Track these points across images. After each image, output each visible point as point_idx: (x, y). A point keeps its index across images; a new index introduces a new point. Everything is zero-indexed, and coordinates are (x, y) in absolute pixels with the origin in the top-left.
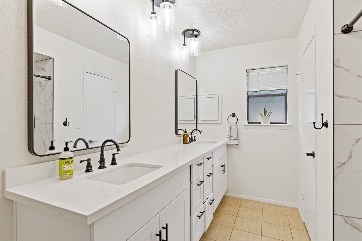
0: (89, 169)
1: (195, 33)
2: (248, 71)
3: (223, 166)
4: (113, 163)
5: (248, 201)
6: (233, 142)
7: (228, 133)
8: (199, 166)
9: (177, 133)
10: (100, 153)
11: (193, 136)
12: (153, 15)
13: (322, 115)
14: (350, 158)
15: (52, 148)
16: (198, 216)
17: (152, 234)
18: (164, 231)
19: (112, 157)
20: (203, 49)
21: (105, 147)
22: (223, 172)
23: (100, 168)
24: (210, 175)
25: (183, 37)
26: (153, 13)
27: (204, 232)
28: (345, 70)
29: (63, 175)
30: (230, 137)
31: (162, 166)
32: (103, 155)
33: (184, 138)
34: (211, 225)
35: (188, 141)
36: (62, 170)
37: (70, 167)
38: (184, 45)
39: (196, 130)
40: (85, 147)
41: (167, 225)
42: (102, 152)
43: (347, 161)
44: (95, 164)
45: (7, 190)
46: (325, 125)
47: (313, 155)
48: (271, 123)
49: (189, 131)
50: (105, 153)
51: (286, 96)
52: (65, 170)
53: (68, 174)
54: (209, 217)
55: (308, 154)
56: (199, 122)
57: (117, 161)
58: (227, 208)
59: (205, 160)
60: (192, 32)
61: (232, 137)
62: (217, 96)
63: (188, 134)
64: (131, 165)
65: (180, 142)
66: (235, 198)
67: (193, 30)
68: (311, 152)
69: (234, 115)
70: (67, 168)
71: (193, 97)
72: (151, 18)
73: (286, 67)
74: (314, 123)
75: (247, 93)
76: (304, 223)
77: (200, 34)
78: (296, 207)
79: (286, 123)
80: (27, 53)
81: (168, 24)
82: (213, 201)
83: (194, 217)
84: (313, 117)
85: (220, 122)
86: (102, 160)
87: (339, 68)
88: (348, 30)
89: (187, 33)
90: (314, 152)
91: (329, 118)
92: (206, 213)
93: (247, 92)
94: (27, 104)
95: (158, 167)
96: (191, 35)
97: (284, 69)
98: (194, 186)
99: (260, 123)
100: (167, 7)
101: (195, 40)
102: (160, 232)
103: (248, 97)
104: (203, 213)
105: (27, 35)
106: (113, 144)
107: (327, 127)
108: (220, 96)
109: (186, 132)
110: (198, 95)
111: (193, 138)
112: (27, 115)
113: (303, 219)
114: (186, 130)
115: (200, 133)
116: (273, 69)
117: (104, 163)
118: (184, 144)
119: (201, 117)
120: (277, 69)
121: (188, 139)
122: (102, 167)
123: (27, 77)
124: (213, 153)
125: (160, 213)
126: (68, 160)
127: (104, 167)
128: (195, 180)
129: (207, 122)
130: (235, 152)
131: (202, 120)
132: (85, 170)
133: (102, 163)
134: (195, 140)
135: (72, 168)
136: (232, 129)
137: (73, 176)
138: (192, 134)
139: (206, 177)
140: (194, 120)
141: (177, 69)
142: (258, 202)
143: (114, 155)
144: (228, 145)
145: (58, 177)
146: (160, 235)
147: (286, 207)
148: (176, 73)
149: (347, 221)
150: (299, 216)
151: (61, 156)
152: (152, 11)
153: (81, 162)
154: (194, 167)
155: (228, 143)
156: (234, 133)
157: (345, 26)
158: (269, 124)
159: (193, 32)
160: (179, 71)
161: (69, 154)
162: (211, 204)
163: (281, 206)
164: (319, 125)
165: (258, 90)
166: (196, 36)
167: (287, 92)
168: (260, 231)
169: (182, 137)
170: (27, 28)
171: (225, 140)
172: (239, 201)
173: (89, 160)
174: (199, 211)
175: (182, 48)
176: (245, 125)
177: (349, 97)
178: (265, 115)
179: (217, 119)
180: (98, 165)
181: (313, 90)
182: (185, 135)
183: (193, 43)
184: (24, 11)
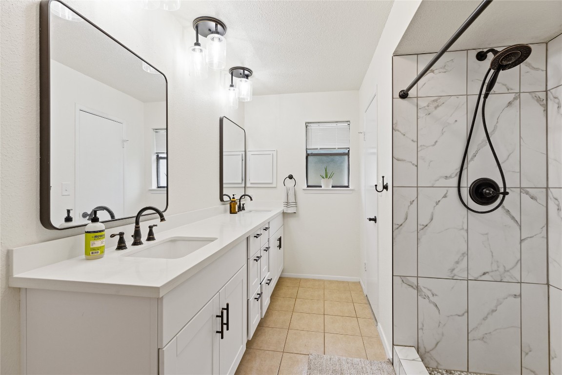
0: (121, 246)
1: (246, 72)
2: (307, 124)
3: (280, 240)
4: (151, 237)
5: (307, 280)
6: (291, 210)
7: (284, 199)
8: (257, 238)
9: (222, 200)
10: (135, 224)
11: (242, 203)
12: (197, 47)
13: (383, 177)
14: (406, 219)
15: (68, 219)
16: (255, 298)
17: (213, 315)
18: (225, 312)
19: (148, 230)
20: (255, 93)
21: (141, 217)
22: (280, 246)
23: (135, 244)
24: (267, 249)
25: (231, 75)
26: (197, 44)
27: (261, 319)
28: (402, 134)
29: (92, 253)
30: (287, 204)
31: (216, 239)
32: (139, 227)
33: (231, 206)
34: (267, 312)
35: (237, 210)
36: (91, 247)
37: (102, 243)
38: (232, 86)
39: (245, 195)
40: (110, 218)
41: (228, 305)
42: (137, 223)
43: (404, 222)
44: (129, 240)
45: (15, 276)
46: (385, 187)
47: (375, 220)
48: (333, 187)
49: (237, 197)
50: (141, 224)
51: (348, 154)
52: (95, 246)
53: (99, 251)
54: (266, 301)
55: (370, 220)
56: (248, 185)
57: (155, 236)
58: (283, 291)
59: (262, 231)
60: (242, 71)
61: (289, 204)
62: (271, 152)
63: (236, 201)
64: (173, 241)
65: (225, 211)
66: (293, 278)
67: (244, 69)
68: (373, 217)
69: (291, 177)
70: (98, 243)
71: (241, 153)
72: (194, 50)
73: (349, 123)
74: (376, 186)
75: (307, 151)
76: (367, 296)
77: (252, 74)
78: (358, 281)
79: (348, 187)
80: (39, 90)
81: (216, 61)
82: (270, 280)
83: (252, 299)
84: (375, 180)
85: (274, 185)
86: (137, 234)
87: (397, 132)
88: (404, 95)
89: (235, 71)
90: (375, 217)
91: (388, 181)
92: (264, 295)
93: (307, 149)
94: (39, 159)
95: (211, 240)
96: (241, 74)
97: (346, 124)
98: (251, 262)
99: (321, 187)
100: (216, 40)
101: (246, 81)
102: (222, 313)
103: (308, 156)
104: (260, 295)
105: (39, 65)
106: (155, 212)
107: (387, 190)
108: (275, 153)
109: (233, 198)
110: (247, 150)
111: (242, 205)
112: (39, 174)
113: (365, 293)
114: (233, 195)
115: (251, 200)
116: (334, 125)
117: (140, 237)
118: (231, 213)
119: (251, 179)
120: (339, 124)
121: (235, 207)
122: (137, 242)
123: (39, 122)
124: (269, 223)
125: (220, 291)
126: (98, 234)
127: (140, 243)
128: (252, 256)
129: (258, 186)
130: (292, 222)
131: (251, 183)
132: (116, 247)
133: (138, 238)
134: (243, 209)
135: (103, 245)
136: (289, 195)
137: (105, 256)
138: (240, 202)
139: (262, 251)
140: (242, 183)
141: (222, 116)
142: (319, 280)
143: (151, 227)
144: (284, 214)
145: (84, 256)
146: (222, 316)
147: (348, 282)
148: (221, 121)
149: (404, 281)
150: (362, 291)
151: (87, 229)
152: (196, 42)
153: (112, 236)
154: (252, 239)
155: (285, 212)
156: (292, 199)
157: (402, 91)
158: (331, 188)
159: (244, 72)
160: (225, 119)
161: (98, 226)
162: (268, 284)
163: (343, 282)
164: (380, 188)
165: (319, 147)
166: (247, 76)
167: (349, 151)
168: (323, 311)
169: (229, 205)
170: (39, 55)
171: (281, 208)
172: (297, 281)
173: (121, 234)
174: (256, 292)
175: (229, 89)
176: (303, 189)
177: (405, 160)
178: (326, 177)
179: (271, 182)
180: (132, 240)
181: (375, 151)
182: (232, 203)
183: (243, 85)
184: (35, 31)
